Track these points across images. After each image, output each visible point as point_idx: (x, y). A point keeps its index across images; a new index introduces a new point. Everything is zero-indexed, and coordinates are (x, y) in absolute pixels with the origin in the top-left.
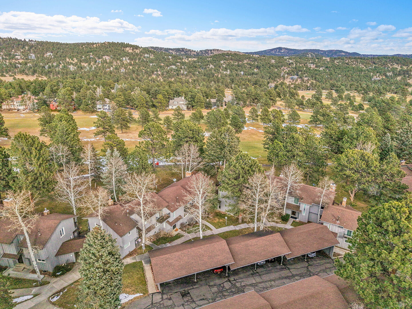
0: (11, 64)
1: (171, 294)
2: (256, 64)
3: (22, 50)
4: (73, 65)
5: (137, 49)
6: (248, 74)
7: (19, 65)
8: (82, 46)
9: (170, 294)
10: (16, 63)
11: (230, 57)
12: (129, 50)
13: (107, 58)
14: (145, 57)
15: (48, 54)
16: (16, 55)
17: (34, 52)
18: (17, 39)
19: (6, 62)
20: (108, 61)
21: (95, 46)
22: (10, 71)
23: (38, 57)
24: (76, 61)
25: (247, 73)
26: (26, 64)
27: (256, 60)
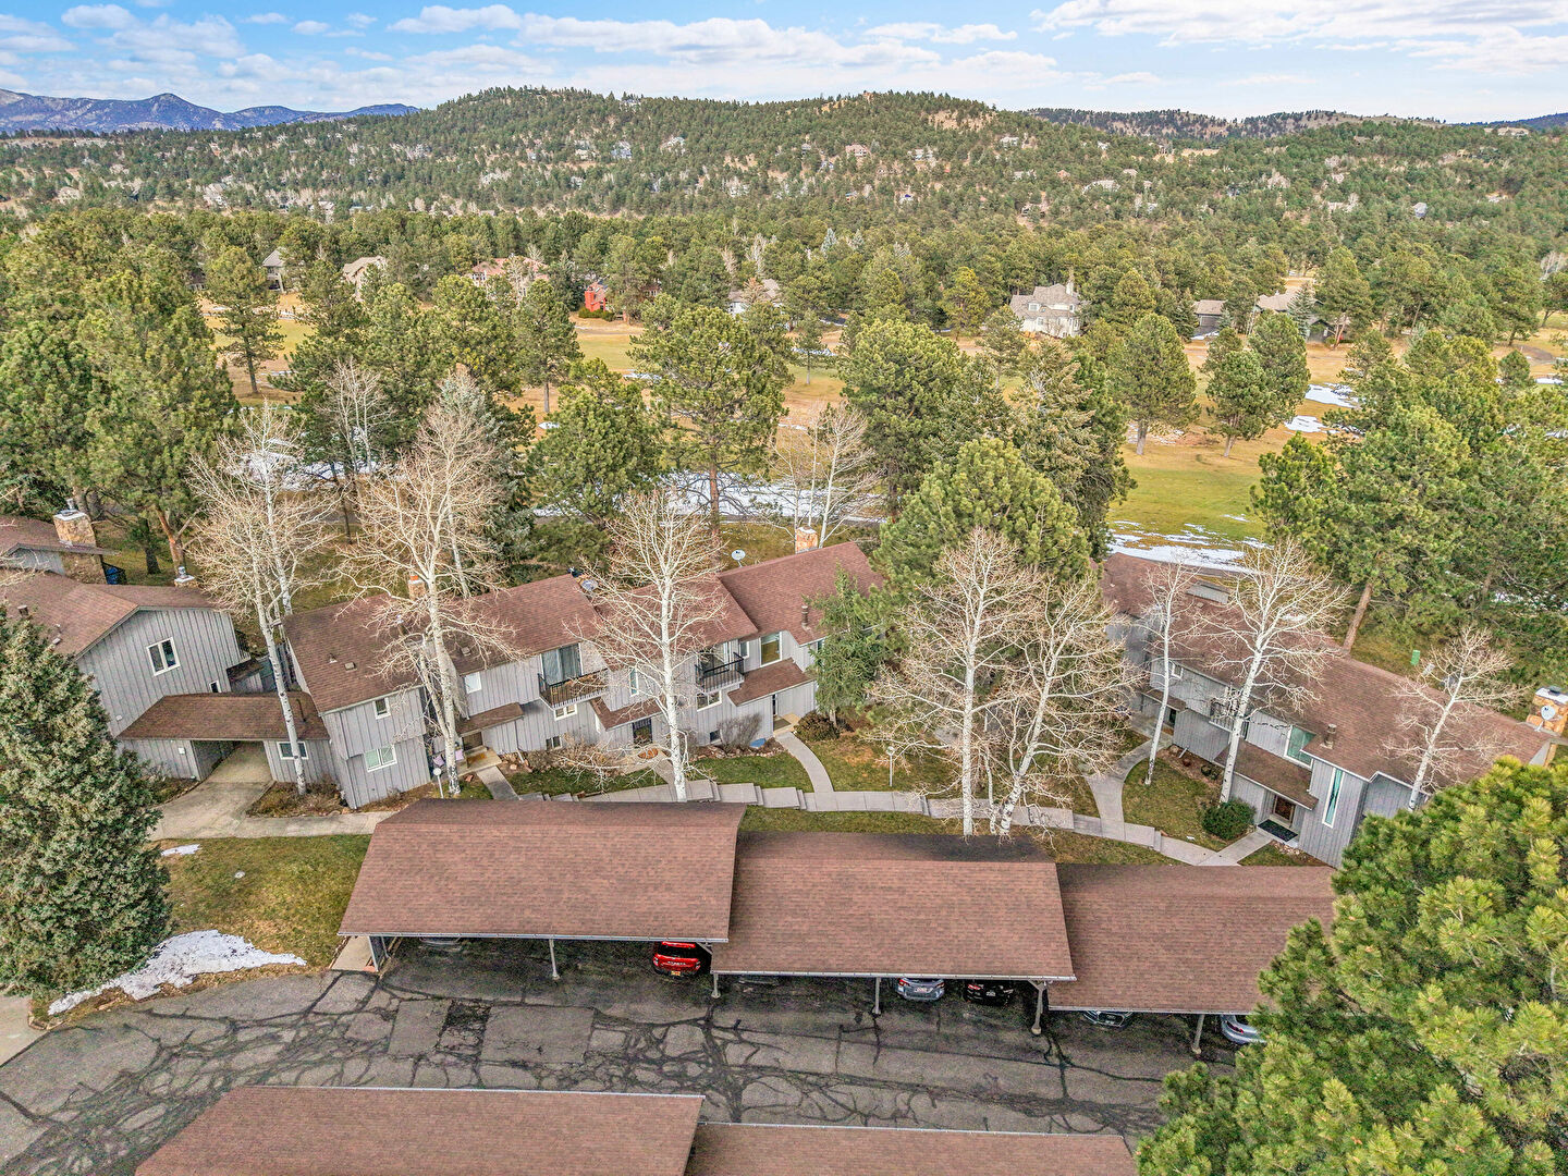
0: (556, 176)
1: (415, 996)
2: (1506, 165)
3: (596, 130)
4: (741, 178)
5: (974, 115)
6: (1449, 212)
7: (579, 180)
8: (782, 112)
9: (408, 996)
11: (1377, 138)
12: (946, 121)
13: (858, 151)
14: (999, 148)
15: (673, 141)
16: (578, 147)
17: (633, 136)
18: (590, 95)
19: (544, 168)
20: (860, 162)
21: (826, 108)
23: (640, 152)
24: (753, 163)
25: (1443, 210)
26: (599, 174)
27: (1508, 152)
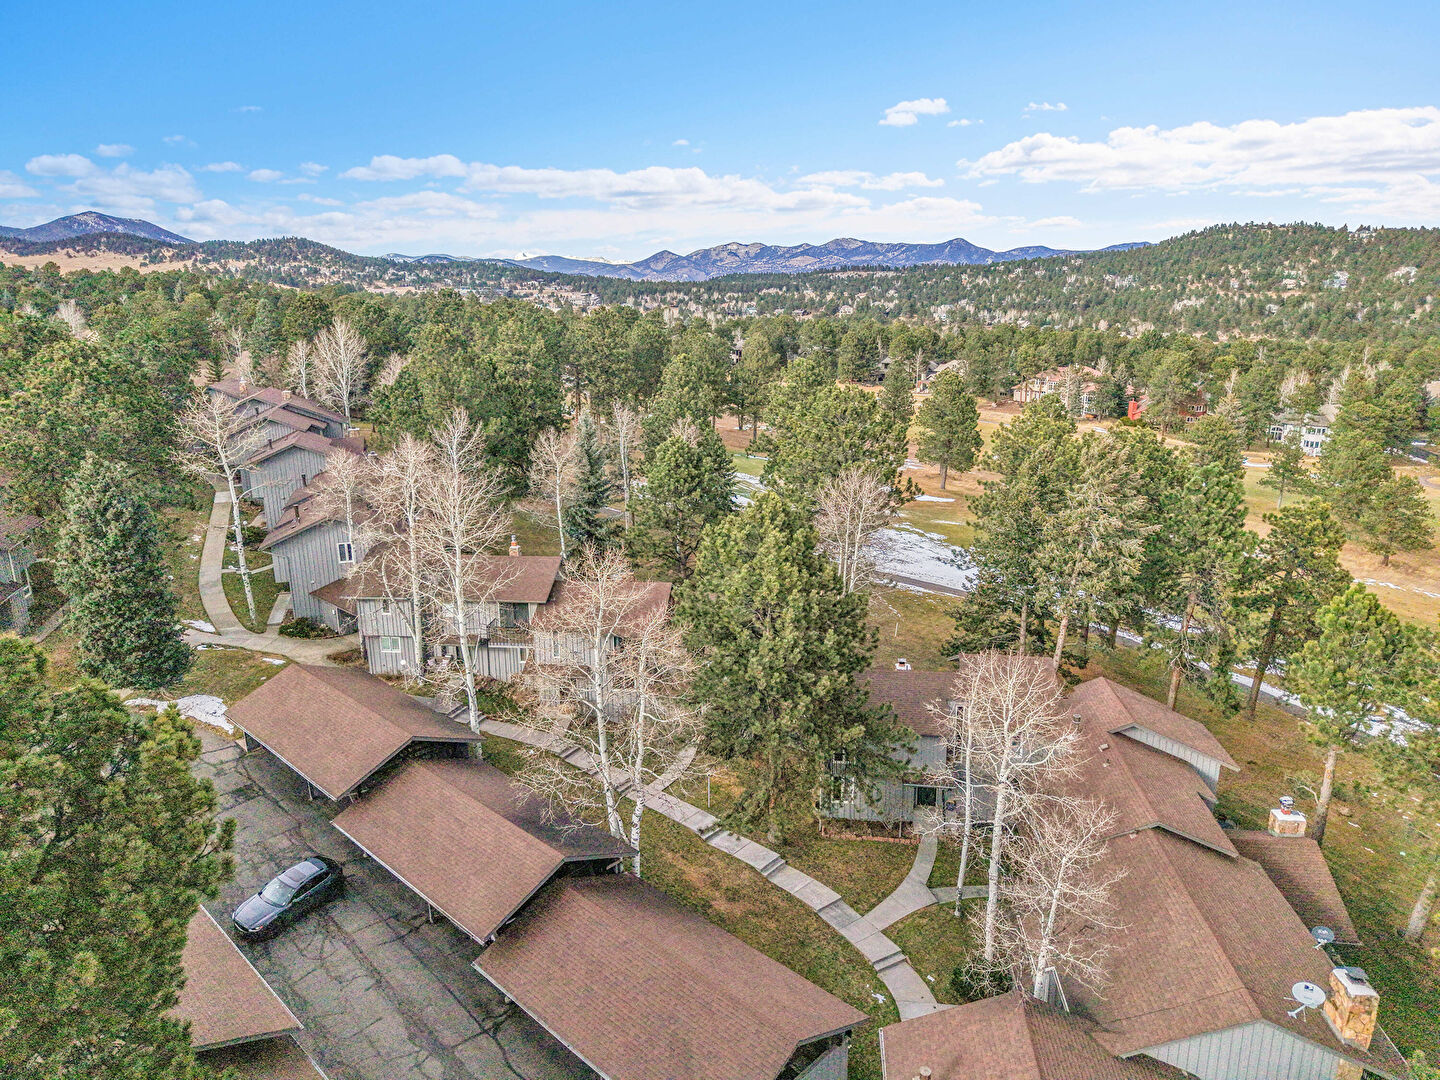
0: (1251, 303)
3: (1314, 261)
7: (1275, 308)
10: (1269, 300)
15: (1403, 270)
16: (1288, 277)
17: (1355, 267)
19: (1242, 296)
22: (1238, 324)
23: (1357, 282)
26: (1299, 302)
